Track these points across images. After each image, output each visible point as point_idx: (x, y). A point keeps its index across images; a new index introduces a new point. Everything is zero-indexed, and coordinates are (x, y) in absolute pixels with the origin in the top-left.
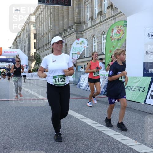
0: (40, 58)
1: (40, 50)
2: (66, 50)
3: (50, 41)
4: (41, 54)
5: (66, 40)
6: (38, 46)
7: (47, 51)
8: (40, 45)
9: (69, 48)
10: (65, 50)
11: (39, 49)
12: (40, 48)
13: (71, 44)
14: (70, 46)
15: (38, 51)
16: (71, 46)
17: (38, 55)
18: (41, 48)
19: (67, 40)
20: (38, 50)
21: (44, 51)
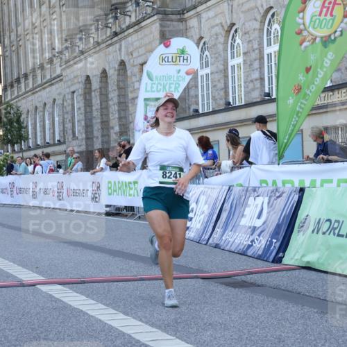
0: (18, 121)
1: (19, 88)
2: (121, 84)
3: (57, 50)
4: (25, 105)
5: (123, 49)
6: (8, 70)
7: (47, 90)
8: (18, 67)
9: (134, 79)
10: (119, 88)
11: (16, 85)
12: (18, 81)
13: (140, 60)
14: (136, 70)
15: (9, 92)
16: (141, 71)
17: (11, 106)
18: (23, 80)
19: (127, 48)
20: (12, 86)
21: (33, 91)
